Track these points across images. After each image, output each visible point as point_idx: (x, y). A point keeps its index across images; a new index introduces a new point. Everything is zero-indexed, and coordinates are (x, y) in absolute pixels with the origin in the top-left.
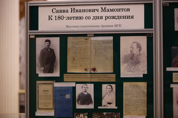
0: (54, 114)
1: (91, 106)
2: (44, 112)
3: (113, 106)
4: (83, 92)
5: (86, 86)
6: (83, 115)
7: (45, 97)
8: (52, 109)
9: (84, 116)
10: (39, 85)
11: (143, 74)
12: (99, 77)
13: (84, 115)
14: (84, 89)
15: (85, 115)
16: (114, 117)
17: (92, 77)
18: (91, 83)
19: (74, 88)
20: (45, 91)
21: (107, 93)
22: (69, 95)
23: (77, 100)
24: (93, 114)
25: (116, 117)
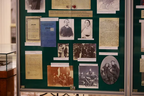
0: (40, 45)
1: (72, 38)
2: (32, 43)
3: (91, 38)
4: (65, 26)
5: (68, 21)
6: (65, 45)
7: (32, 30)
8: (38, 40)
9: (66, 47)
10: (28, 20)
11: (116, 11)
12: (78, 14)
13: (66, 46)
14: (66, 23)
15: (66, 45)
17: (73, 13)
18: (72, 18)
19: (57, 23)
20: (33, 25)
21: (86, 27)
22: (53, 28)
23: (60, 32)
24: (73, 45)
25: (93, 47)
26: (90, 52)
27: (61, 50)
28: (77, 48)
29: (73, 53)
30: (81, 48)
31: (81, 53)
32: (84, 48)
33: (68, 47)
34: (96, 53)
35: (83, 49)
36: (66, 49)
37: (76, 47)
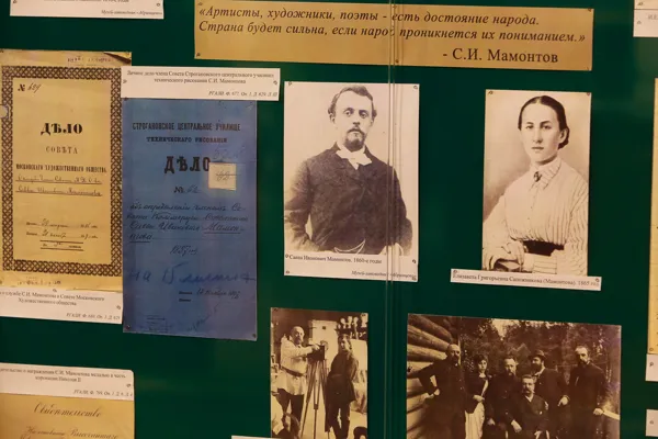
0: (120, 313)
1: (399, 263)
2: (46, 290)
3: (570, 271)
4: (336, 148)
5: (361, 103)
6: (332, 326)
7: (54, 174)
8: (104, 270)
9: (340, 341)
10: (17, 82)
12: (459, 34)
13: (342, 332)
14: (345, 123)
15: (348, 331)
16: (578, 356)
17: (409, 25)
18: (401, 75)
19: (271, 116)
20: (57, 129)
21: (527, 161)
22: (231, 168)
23: (295, 205)
24: (411, 329)
25: (586, 359)
26: (565, 400)
27: (296, 374)
28: (443, 356)
29: (410, 403)
30: (478, 360)
31: (480, 409)
32: (511, 362)
33: (359, 350)
34: (617, 417)
35: (499, 376)
36: (344, 361)
37: (429, 346)
